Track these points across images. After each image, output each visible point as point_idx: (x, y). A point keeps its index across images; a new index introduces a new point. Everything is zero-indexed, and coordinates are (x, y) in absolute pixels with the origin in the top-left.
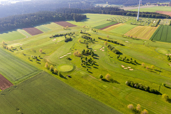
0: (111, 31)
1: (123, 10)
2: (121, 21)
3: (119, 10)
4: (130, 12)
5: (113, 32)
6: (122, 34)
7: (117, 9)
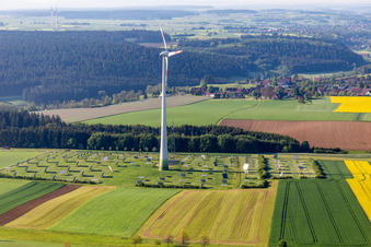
0: (56, 225)
1: (58, 120)
2: (78, 176)
3: (36, 121)
4: (111, 129)
5: (72, 228)
6: (127, 234)
7: (23, 119)
